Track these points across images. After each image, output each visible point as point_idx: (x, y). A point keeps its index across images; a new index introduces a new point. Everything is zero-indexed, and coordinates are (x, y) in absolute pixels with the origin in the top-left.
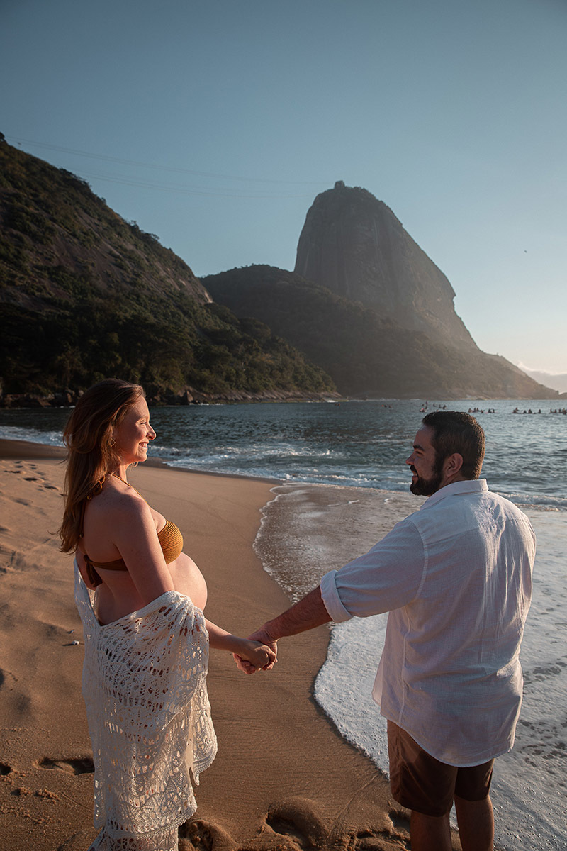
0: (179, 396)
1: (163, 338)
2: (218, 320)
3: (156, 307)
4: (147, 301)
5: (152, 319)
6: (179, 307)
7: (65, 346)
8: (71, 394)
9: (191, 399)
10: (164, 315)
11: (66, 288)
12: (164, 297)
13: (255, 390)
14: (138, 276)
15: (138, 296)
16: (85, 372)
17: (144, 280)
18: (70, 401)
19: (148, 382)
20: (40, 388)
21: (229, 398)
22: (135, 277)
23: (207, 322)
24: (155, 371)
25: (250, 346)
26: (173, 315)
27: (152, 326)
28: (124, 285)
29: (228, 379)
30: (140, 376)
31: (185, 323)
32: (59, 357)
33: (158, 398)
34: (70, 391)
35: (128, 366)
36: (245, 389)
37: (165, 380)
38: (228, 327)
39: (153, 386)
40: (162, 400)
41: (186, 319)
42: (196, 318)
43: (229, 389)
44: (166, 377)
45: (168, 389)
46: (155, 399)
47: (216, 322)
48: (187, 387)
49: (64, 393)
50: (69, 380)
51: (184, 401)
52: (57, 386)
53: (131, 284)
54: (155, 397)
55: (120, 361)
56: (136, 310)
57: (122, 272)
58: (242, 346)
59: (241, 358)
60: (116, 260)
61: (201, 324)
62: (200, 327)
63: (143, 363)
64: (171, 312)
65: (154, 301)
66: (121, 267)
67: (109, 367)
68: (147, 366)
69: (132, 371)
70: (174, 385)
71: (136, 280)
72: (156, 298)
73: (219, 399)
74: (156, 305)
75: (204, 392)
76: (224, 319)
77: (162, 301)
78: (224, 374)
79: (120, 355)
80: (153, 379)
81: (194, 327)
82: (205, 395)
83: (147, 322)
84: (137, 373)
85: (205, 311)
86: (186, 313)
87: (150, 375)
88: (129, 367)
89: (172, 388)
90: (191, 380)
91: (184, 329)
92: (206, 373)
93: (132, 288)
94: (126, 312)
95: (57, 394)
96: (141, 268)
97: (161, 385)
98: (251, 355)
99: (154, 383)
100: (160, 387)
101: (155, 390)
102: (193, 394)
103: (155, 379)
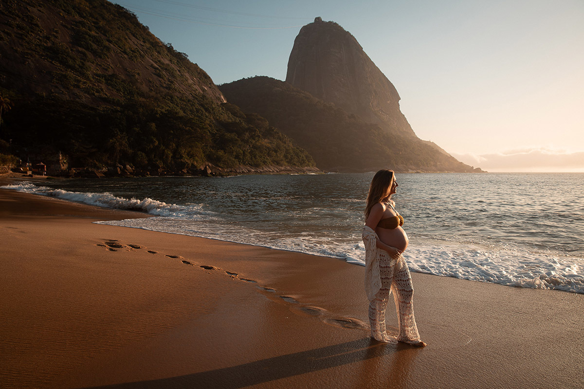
0: (201, 169)
1: (189, 127)
2: (230, 115)
3: (185, 105)
4: (178, 100)
5: (181, 113)
6: (202, 105)
7: (116, 132)
8: (120, 168)
9: (209, 171)
10: (191, 111)
11: (118, 90)
12: (190, 98)
13: (257, 166)
14: (172, 82)
15: (172, 97)
16: (130, 151)
17: (177, 86)
18: (120, 173)
19: (178, 159)
20: (97, 163)
21: (238, 171)
22: (169, 83)
23: (222, 116)
24: (183, 151)
25: (253, 133)
26: (198, 111)
27: (181, 118)
28: (162, 89)
29: (237, 157)
30: (172, 155)
31: (206, 117)
32: (111, 140)
33: (185, 171)
34: (119, 165)
35: (163, 147)
36: (250, 164)
37: (190, 158)
38: (238, 120)
39: (182, 162)
40: (188, 173)
41: (207, 114)
42: (214, 113)
43: (238, 164)
44: (191, 156)
45: (192, 164)
46: (183, 172)
47: (229, 117)
48: (207, 163)
49: (115, 167)
50: (118, 157)
51: (204, 173)
52: (109, 162)
53: (166, 88)
54: (183, 170)
55: (156, 144)
56: (170, 107)
57: (160, 79)
58: (247, 134)
59: (247, 142)
60: (155, 71)
61: (218, 117)
62: (217, 120)
63: (174, 145)
64: (196, 109)
65: (183, 101)
66: (159, 76)
67: (148, 148)
68: (177, 148)
69: (166, 151)
70: (197, 161)
71: (171, 85)
72: (185, 98)
73: (231, 172)
74: (185, 103)
75: (220, 167)
76: (234, 114)
77: (189, 101)
78: (234, 154)
79: (156, 139)
80: (181, 157)
81: (213, 119)
82: (220, 169)
83: (177, 115)
84: (169, 153)
85: (221, 109)
86: (206, 110)
87: (179, 154)
89: (195, 164)
90: (210, 158)
91: (205, 121)
92: (221, 153)
93: (167, 91)
94: (163, 108)
95: (109, 168)
96: (174, 77)
97: (188, 161)
98: (254, 140)
99: (183, 160)
100: (187, 163)
101: (183, 165)
102: (211, 168)
103: (183, 157)
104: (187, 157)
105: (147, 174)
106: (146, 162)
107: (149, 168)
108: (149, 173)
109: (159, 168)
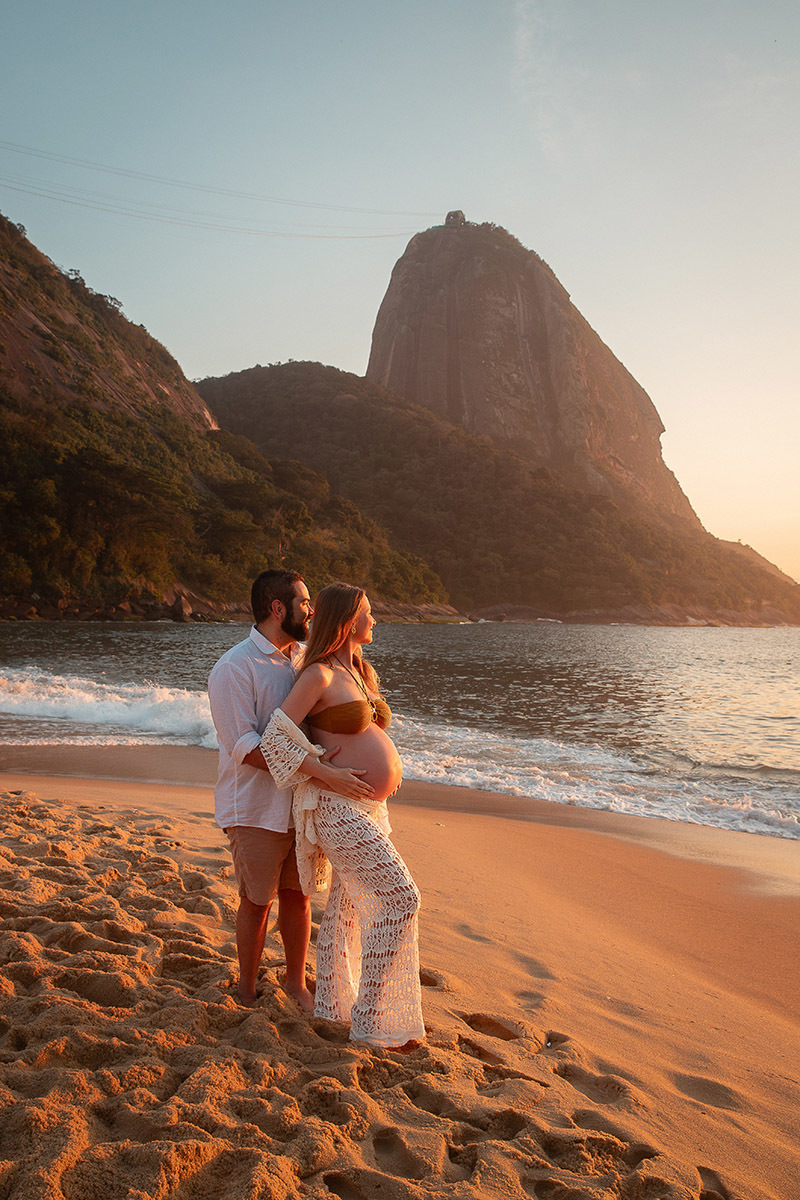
0: (165, 604)
1: (142, 494)
2: (232, 462)
3: (120, 434)
4: (102, 421)
5: (118, 460)
6: (162, 436)
9: (188, 611)
10: (133, 449)
12: (133, 415)
14: (86, 373)
15: (86, 412)
17: (97, 383)
19: (108, 575)
22: (79, 375)
23: (212, 467)
24: (122, 555)
25: (293, 513)
26: (151, 449)
27: (120, 469)
28: (60, 390)
30: (94, 563)
31: (174, 466)
33: (125, 606)
35: (71, 544)
37: (139, 574)
38: (251, 476)
39: (118, 583)
40: (134, 612)
41: (176, 460)
42: (193, 458)
44: (142, 568)
45: (145, 590)
46: (122, 609)
47: (229, 467)
48: (178, 587)
51: (176, 614)
53: (72, 388)
54: (121, 605)
55: (56, 535)
56: (81, 438)
57: (57, 365)
58: (277, 514)
59: (275, 534)
60: (44, 343)
61: (202, 469)
62: (201, 474)
63: (100, 539)
64: (148, 444)
65: (115, 422)
66: (53, 355)
67: (35, 545)
68: (107, 545)
69: (79, 553)
70: (156, 583)
71: (83, 381)
72: (119, 416)
73: (238, 611)
74: (119, 429)
75: (209, 598)
76: (242, 460)
77: (130, 423)
78: (247, 565)
79: (58, 522)
80: (118, 571)
81: (190, 474)
82: (210, 604)
83: (106, 462)
84: (89, 558)
85: (208, 446)
86: (173, 447)
87: (113, 562)
88: (74, 546)
89: (152, 588)
90: (184, 573)
91: (171, 477)
92: (213, 562)
93: (75, 396)
94: (68, 441)
96: (92, 359)
97: (134, 582)
98: (295, 530)
99: (120, 579)
100: (132, 586)
101: (120, 592)
102: (191, 600)
103: (121, 570)
104: (131, 571)
105: (31, 613)
106: (29, 581)
107: (36, 596)
108: (34, 610)
109: (61, 597)
